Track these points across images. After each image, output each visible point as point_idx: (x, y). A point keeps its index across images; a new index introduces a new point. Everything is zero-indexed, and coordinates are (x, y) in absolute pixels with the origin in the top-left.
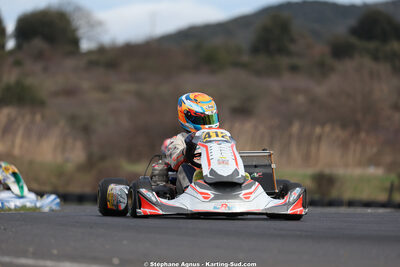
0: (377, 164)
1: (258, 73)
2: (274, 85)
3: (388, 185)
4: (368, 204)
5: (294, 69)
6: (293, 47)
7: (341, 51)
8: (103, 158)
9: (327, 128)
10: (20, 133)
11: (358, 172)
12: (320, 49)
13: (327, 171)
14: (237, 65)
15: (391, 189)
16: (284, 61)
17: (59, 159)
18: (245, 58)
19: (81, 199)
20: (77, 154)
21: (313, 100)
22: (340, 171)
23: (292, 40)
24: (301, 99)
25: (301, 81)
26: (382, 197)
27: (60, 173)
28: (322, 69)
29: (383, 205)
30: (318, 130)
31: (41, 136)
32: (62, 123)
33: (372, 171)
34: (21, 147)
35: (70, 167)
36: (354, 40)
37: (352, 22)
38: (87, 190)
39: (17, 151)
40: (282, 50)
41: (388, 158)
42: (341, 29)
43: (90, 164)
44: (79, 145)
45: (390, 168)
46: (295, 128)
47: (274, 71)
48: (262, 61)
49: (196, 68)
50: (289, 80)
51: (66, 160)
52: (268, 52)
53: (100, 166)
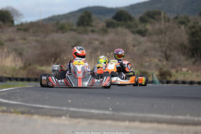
1: (80, 33)
2: (86, 37)
5: (93, 31)
6: (92, 24)
7: (109, 25)
8: (30, 65)
9: (112, 53)
12: (102, 24)
14: (72, 30)
16: (89, 28)
17: (14, 65)
18: (75, 27)
20: (19, 64)
21: (102, 43)
23: (92, 21)
24: (97, 43)
25: (96, 36)
27: (14, 70)
28: (104, 31)
30: (108, 54)
31: (6, 57)
32: (14, 52)
35: (17, 67)
36: (114, 21)
37: (113, 15)
38: (25, 77)
40: (88, 25)
42: (109, 18)
43: (24, 68)
44: (20, 59)
46: (99, 53)
47: (85, 32)
48: (81, 28)
49: (57, 31)
50: (91, 35)
51: (16, 65)
52: (84, 25)
53: (29, 67)
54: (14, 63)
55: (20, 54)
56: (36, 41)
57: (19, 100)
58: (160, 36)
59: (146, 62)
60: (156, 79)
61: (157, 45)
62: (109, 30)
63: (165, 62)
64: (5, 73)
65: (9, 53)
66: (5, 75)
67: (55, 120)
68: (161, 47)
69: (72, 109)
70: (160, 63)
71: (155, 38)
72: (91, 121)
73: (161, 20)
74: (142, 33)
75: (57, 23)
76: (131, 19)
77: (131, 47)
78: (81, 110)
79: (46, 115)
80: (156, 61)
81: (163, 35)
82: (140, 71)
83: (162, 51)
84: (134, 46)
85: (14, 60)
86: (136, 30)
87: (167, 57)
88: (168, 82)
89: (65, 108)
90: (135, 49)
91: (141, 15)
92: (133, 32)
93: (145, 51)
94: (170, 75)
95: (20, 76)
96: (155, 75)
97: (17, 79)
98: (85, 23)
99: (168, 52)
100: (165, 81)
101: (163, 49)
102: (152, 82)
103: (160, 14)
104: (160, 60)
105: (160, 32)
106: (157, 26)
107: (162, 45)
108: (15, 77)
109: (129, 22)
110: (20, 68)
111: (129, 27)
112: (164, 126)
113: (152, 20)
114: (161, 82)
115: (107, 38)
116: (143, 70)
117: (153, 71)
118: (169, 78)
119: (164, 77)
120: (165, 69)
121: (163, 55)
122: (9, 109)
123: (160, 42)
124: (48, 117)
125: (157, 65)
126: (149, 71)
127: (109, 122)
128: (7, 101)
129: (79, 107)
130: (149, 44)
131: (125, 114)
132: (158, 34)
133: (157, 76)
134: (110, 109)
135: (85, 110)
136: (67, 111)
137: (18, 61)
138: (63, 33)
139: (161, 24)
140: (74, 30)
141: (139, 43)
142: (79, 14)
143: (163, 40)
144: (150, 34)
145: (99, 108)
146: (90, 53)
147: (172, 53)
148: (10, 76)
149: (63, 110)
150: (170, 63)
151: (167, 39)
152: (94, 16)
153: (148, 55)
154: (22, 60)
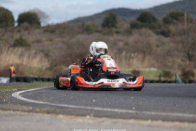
0: (154, 67)
1: (104, 34)
2: (111, 38)
3: (159, 74)
4: (152, 82)
5: (117, 32)
6: (117, 25)
7: (134, 26)
8: (56, 65)
9: (136, 54)
10: (26, 56)
11: (148, 70)
12: (126, 26)
13: (137, 69)
14: (97, 31)
15: (160, 76)
16: (114, 30)
17: (40, 66)
18: (100, 29)
19: (49, 80)
20: (46, 64)
21: (127, 44)
22: (141, 70)
23: (117, 23)
24: (121, 43)
25: (120, 37)
26: (157, 79)
27: (41, 71)
28: (129, 33)
29: (157, 82)
30: (132, 55)
31: (33, 58)
33: (152, 69)
34: (26, 61)
35: (44, 68)
36: (139, 22)
37: (137, 16)
38: (51, 77)
39: (24, 63)
40: (113, 26)
41: (156, 65)
42: (133, 19)
43: (51, 68)
44: (47, 60)
45: (159, 68)
46: (124, 54)
47: (110, 33)
48: (106, 30)
49: (82, 33)
50: (116, 37)
51: (43, 66)
52: (108, 27)
53: (55, 68)
54: (41, 63)
55: (47, 55)
56: (63, 42)
57: (45, 100)
58: (183, 37)
59: (170, 62)
60: (179, 79)
61: (181, 45)
62: (134, 31)
63: (188, 62)
64: (32, 73)
65: (36, 54)
66: (32, 76)
67: (80, 120)
68: (184, 47)
69: (96, 108)
70: (183, 63)
71: (179, 38)
72: (115, 120)
73: (184, 21)
74: (165, 34)
75: (83, 25)
76: (154, 20)
77: (155, 48)
78: (105, 109)
79: (71, 115)
80: (179, 61)
81: (186, 36)
82: (163, 71)
83: (185, 52)
84: (158, 46)
85: (41, 60)
86: (159, 31)
87: (190, 58)
88: (190, 82)
89: (89, 108)
90: (159, 49)
91: (165, 16)
92: (157, 33)
93: (168, 52)
94: (193, 75)
95: (46, 76)
96: (177, 74)
97: (43, 80)
98: (110, 25)
99: (191, 52)
100: (187, 80)
101: (186, 49)
102: (175, 82)
103: (183, 15)
104: (183, 60)
105: (183, 33)
106: (180, 27)
107: (185, 45)
108: (41, 77)
109: (153, 24)
110: (47, 69)
111: (152, 28)
112: (186, 124)
113: (175, 21)
114: (184, 82)
115: (131, 39)
116: (166, 70)
117: (176, 71)
118: (191, 78)
119: (187, 77)
120: (187, 69)
121: (186, 55)
122: (35, 109)
123: (183, 42)
124: (73, 117)
125: (180, 66)
126: (172, 71)
127: (132, 121)
128: (33, 101)
129: (103, 107)
130: (172, 45)
131: (148, 113)
132: (181, 35)
133: (180, 76)
134: (134, 108)
135: (109, 110)
136: (91, 110)
137: (45, 62)
138: (89, 34)
139: (184, 25)
140: (99, 32)
141: (163, 44)
142: (104, 16)
143: (186, 41)
144: (174, 35)
145: (122, 108)
146: (115, 54)
147: (194, 53)
148: (36, 77)
149: (88, 110)
150: (193, 63)
151: (190, 39)
152: (119, 18)
153: (171, 55)
154: (49, 60)
